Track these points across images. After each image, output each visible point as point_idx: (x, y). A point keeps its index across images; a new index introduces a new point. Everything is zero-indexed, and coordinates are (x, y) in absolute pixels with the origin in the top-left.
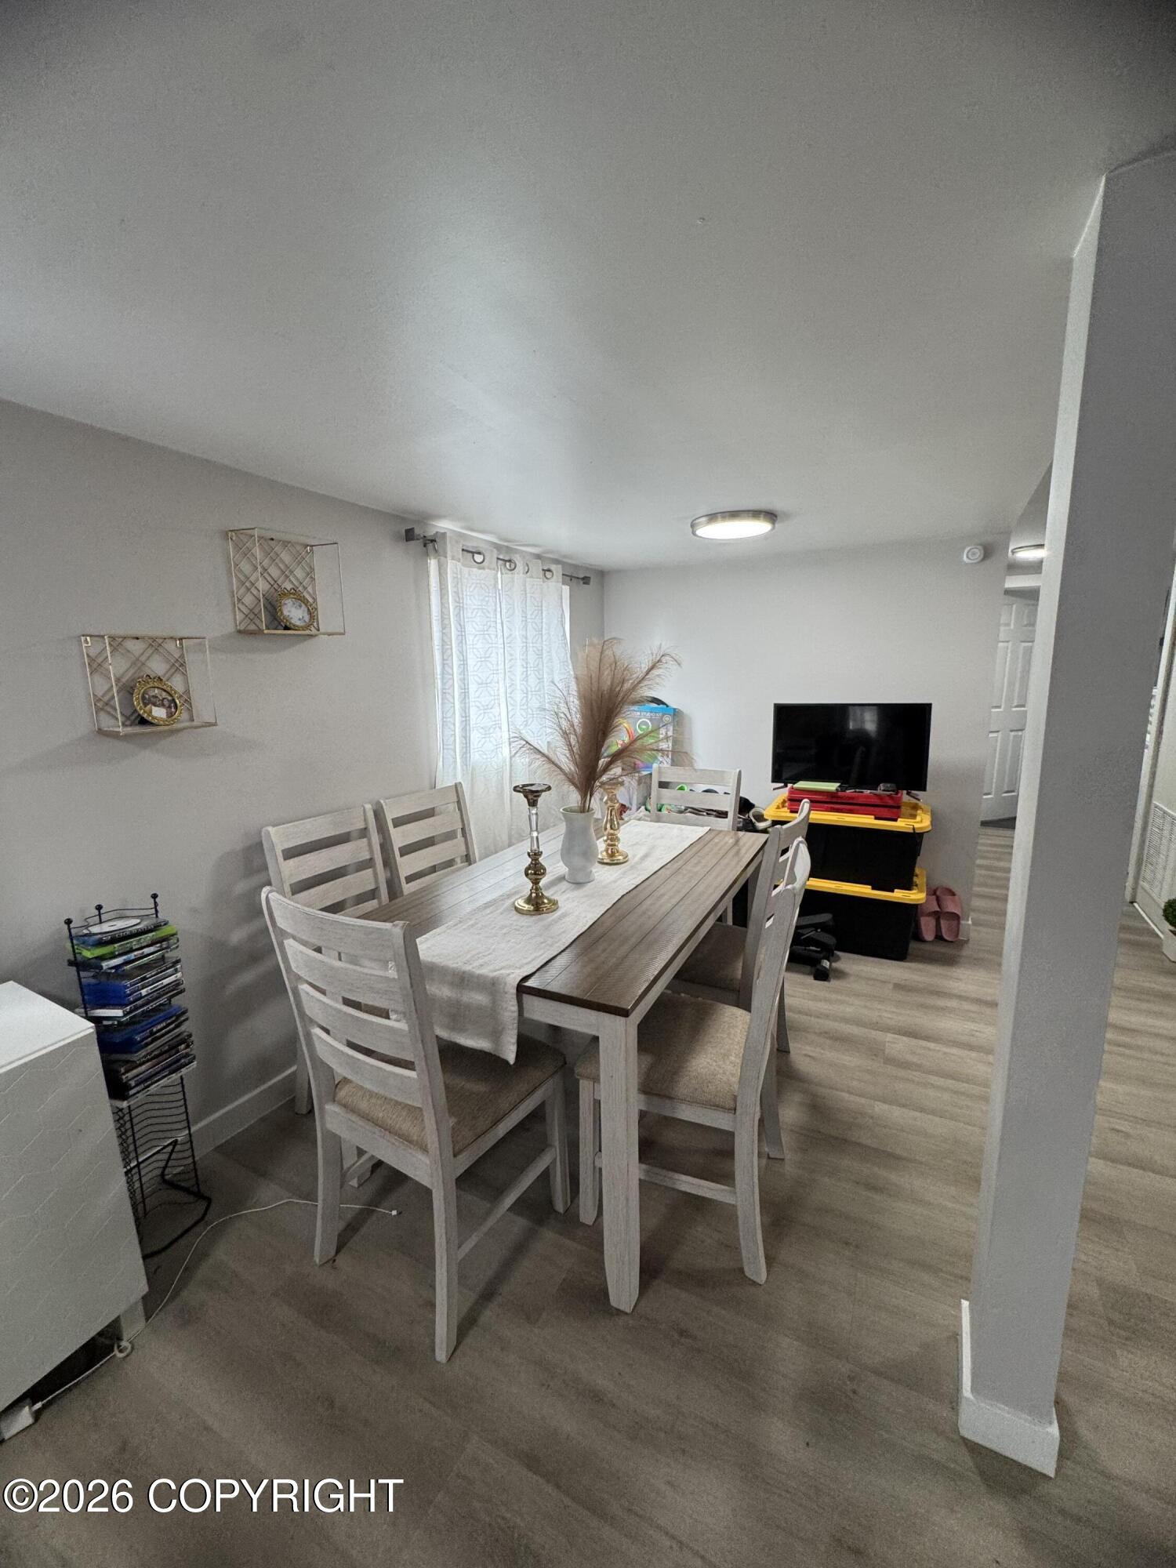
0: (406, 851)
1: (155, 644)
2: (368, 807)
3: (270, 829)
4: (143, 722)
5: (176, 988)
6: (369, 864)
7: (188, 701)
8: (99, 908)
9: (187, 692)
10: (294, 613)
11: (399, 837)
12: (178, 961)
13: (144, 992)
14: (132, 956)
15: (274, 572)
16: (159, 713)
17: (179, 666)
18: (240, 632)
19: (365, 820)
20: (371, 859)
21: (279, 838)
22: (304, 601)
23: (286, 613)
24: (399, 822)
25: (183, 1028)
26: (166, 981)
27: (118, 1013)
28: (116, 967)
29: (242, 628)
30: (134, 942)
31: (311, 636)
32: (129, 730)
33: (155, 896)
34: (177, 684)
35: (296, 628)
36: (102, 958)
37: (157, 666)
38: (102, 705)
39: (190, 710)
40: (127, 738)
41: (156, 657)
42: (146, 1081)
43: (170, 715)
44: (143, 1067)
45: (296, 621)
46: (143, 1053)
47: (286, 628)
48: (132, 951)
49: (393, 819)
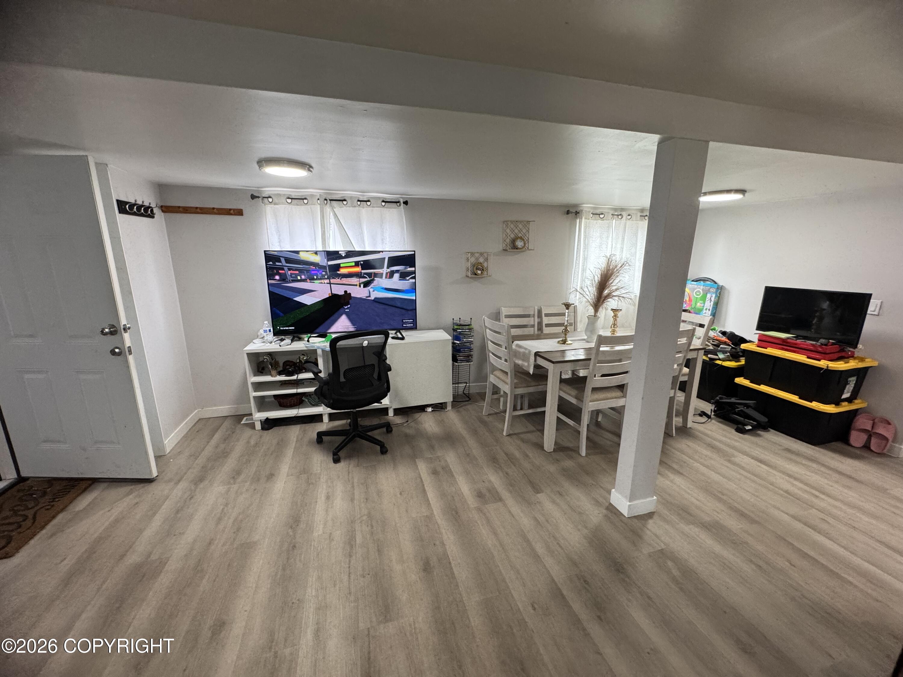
0: (548, 325)
1: (481, 254)
2: (536, 307)
3: (503, 308)
4: (476, 274)
5: (471, 342)
6: (533, 326)
7: (487, 269)
8: (460, 319)
9: (487, 267)
10: (519, 244)
11: (546, 320)
12: (473, 336)
13: (464, 340)
14: (463, 330)
15: (516, 231)
16: (479, 272)
17: (486, 260)
18: (503, 250)
19: (534, 312)
20: (534, 325)
21: (505, 311)
22: (524, 240)
23: (517, 244)
24: (547, 315)
25: (471, 353)
26: (469, 340)
27: (458, 342)
28: (460, 332)
29: (504, 249)
30: (464, 327)
31: (524, 251)
32: (473, 276)
33: (471, 319)
34: (485, 265)
35: (520, 249)
36: (458, 329)
37: (481, 260)
38: (467, 270)
39: (487, 272)
40: (471, 278)
41: (481, 257)
42: (462, 361)
43: (482, 273)
44: (461, 358)
45: (519, 247)
46: (462, 354)
47: (517, 249)
48: (463, 329)
49: (545, 314)
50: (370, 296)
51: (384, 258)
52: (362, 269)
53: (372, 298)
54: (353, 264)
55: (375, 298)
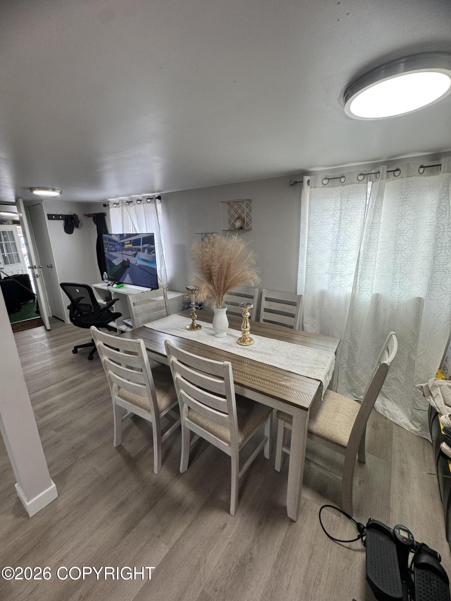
0: (266, 310)
2: (258, 289)
10: (237, 225)
11: (265, 304)
19: (255, 293)
22: (242, 220)
24: (267, 299)
45: (237, 227)
49: (266, 298)
50: (136, 263)
51: (140, 238)
52: (133, 246)
53: (137, 265)
54: (129, 242)
55: (139, 265)
